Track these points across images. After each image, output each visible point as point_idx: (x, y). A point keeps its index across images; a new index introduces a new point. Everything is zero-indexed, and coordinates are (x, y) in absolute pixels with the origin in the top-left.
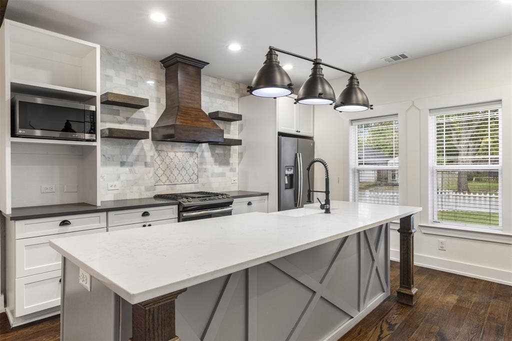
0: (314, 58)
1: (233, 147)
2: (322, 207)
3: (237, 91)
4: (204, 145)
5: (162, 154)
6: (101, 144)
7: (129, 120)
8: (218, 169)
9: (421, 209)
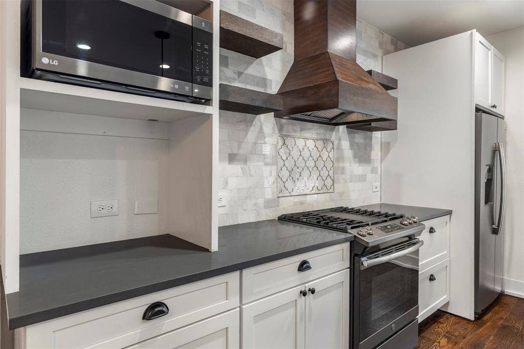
4: (341, 128)
7: (243, 76)
8: (358, 169)
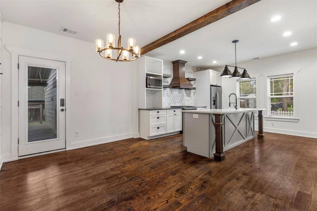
0: (235, 66)
1: (192, 90)
2: (235, 107)
3: (193, 70)
4: (183, 90)
5: (172, 92)
6: (163, 90)
7: (166, 82)
8: (187, 98)
9: (265, 109)
